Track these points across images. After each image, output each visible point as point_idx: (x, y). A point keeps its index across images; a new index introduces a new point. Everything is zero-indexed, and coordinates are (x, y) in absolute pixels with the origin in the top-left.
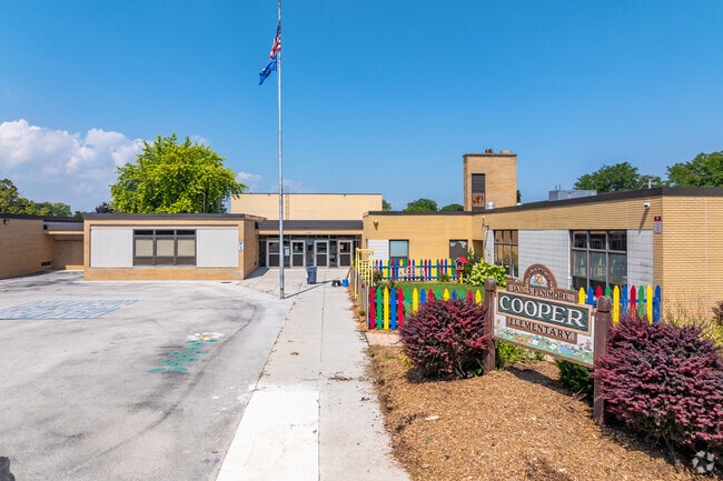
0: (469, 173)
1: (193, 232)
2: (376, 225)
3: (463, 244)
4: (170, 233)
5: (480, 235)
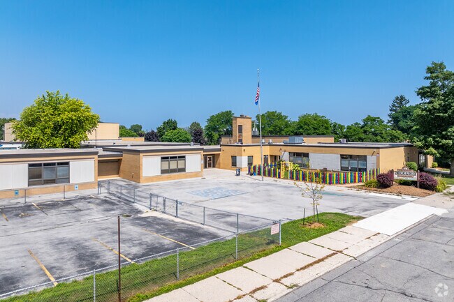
1: (184, 157)
2: (244, 150)
4: (176, 157)
5: (276, 153)
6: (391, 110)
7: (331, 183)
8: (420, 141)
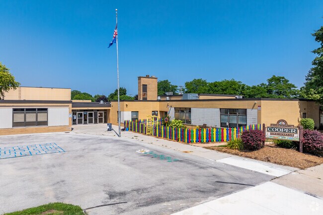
0: (142, 84)
1: (46, 109)
2: (127, 105)
3: (156, 112)
4: (34, 110)
5: (165, 109)
6: (307, 80)
7: (189, 142)
8: (318, 93)
